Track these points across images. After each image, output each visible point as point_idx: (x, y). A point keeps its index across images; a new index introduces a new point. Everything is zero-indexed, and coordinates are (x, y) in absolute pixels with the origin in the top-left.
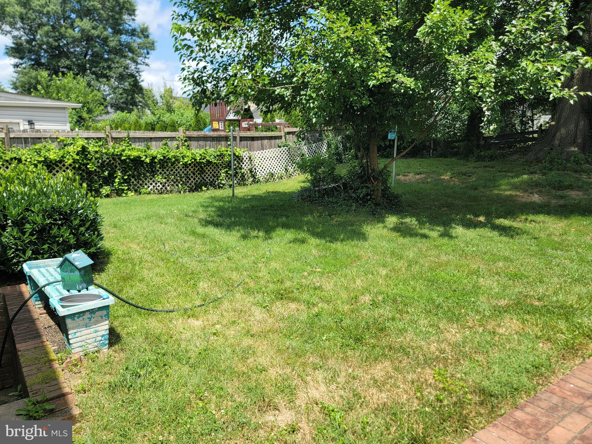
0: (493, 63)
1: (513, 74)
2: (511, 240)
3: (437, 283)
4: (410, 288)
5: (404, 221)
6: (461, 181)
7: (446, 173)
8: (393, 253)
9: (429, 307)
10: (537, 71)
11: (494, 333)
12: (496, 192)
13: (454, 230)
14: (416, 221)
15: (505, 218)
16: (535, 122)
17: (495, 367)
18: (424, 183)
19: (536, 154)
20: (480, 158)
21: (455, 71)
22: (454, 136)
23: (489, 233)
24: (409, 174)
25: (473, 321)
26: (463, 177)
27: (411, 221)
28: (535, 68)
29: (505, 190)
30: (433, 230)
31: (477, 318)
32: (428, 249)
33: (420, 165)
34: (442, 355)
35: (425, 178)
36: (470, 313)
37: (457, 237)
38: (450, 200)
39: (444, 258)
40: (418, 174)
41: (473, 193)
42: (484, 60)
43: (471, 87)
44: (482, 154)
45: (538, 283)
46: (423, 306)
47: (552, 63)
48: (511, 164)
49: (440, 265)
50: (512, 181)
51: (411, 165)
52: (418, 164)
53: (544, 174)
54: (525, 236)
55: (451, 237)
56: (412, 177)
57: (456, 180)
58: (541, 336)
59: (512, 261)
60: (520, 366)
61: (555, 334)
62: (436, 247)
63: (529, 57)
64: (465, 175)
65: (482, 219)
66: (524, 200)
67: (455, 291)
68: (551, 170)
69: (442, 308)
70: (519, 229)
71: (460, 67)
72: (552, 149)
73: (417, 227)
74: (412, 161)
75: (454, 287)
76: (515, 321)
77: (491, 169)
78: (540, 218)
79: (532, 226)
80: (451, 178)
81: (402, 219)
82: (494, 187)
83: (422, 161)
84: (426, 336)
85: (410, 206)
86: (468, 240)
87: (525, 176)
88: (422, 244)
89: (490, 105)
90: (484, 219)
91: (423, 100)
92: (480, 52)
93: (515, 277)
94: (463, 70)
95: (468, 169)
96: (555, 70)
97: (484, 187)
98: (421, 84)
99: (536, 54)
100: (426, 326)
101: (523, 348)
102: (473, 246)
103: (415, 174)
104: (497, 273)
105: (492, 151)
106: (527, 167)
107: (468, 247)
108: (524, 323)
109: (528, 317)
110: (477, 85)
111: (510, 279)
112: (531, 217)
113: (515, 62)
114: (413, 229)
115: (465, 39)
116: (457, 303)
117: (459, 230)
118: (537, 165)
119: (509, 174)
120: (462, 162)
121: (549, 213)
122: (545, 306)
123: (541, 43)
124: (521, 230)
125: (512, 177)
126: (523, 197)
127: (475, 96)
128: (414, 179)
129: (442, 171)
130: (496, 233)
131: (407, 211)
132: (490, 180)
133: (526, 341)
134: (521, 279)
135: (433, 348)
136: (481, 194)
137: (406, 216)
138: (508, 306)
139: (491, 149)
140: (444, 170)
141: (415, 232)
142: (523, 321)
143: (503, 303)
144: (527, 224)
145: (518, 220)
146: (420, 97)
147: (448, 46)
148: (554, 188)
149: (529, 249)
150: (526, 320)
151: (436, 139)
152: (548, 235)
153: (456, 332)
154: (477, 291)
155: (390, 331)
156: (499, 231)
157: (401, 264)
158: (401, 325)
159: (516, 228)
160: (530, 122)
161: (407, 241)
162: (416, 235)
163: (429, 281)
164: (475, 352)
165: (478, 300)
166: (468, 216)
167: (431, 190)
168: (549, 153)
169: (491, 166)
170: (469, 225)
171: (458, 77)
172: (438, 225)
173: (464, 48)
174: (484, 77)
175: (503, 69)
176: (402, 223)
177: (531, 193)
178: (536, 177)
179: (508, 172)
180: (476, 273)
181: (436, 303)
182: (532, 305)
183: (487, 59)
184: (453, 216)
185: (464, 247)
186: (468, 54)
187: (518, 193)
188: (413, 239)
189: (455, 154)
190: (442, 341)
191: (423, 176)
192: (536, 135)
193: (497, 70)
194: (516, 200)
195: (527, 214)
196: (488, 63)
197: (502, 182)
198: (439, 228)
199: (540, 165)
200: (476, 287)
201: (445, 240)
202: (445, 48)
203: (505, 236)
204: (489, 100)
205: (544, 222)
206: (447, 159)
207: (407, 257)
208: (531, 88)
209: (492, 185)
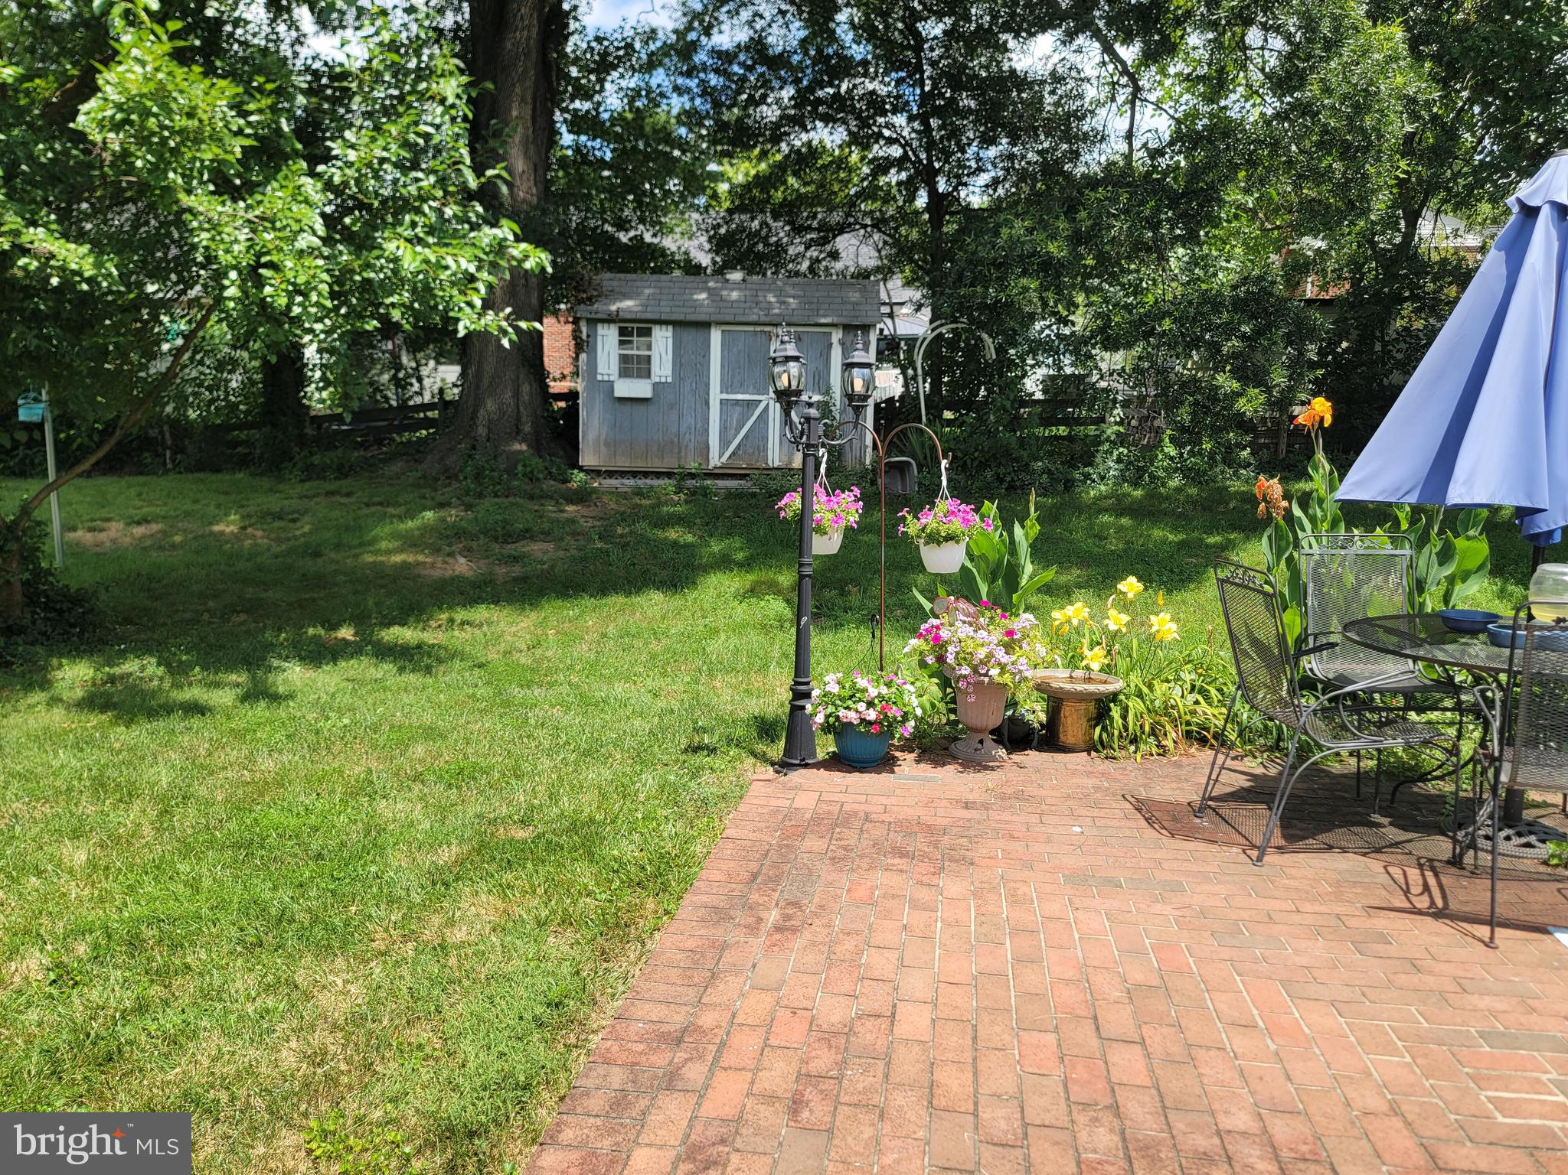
0: (314, 233)
1: (368, 266)
2: (430, 681)
3: (262, 847)
4: (180, 888)
5: (117, 670)
6: (273, 536)
7: (227, 515)
8: (100, 785)
9: (253, 932)
10: (424, 266)
11: (443, 948)
12: (369, 558)
13: (280, 678)
14: (159, 664)
15: (402, 625)
16: (427, 382)
17: (467, 1047)
18: (161, 548)
19: (442, 459)
20: (311, 473)
21: (213, 239)
22: (232, 412)
23: (372, 670)
24: (106, 525)
25: (386, 930)
26: (277, 524)
27: (143, 668)
28: (419, 258)
29: (389, 552)
30: (217, 685)
31: (393, 918)
32: (217, 746)
33: (139, 495)
34: (319, 1071)
35: (164, 532)
36: (373, 911)
37: (291, 696)
38: (250, 592)
39: (267, 764)
40: (139, 523)
41: (311, 565)
42: (291, 222)
43: (268, 290)
44: (316, 459)
45: (513, 782)
46: (234, 932)
47: (455, 251)
48: (391, 485)
49: (261, 788)
50: (402, 527)
51: (109, 497)
52: (133, 492)
53: (468, 507)
54: (457, 664)
55: (275, 698)
56: (116, 533)
57: (259, 533)
58: (547, 917)
59: (443, 736)
60: (521, 1018)
61: (575, 903)
62: (239, 735)
63: (399, 230)
64: (280, 518)
65: (346, 633)
66: (437, 573)
67: (319, 856)
68: (480, 496)
69: (291, 921)
70: (440, 647)
71: (227, 230)
72: (474, 448)
73: (166, 685)
74: (110, 485)
75: (315, 846)
76: (484, 898)
77: (343, 500)
78: (481, 613)
79: (468, 636)
80: (244, 528)
81: (111, 666)
82: (361, 545)
83: (144, 484)
84: (261, 1027)
85: (131, 623)
86: (324, 697)
87: (429, 515)
88: (195, 736)
89: (324, 341)
90: (352, 631)
91: (124, 310)
92: (274, 197)
93: (460, 777)
94: (236, 241)
95: (286, 502)
96: (463, 267)
97: (338, 547)
98: (116, 266)
99: (414, 225)
100: (253, 994)
101: (517, 963)
102: (342, 715)
103: (128, 524)
104: (417, 778)
105: (339, 452)
106: (427, 491)
107: (328, 719)
108: (506, 895)
109: (508, 877)
110: (283, 286)
111: (450, 787)
112: (460, 615)
113: (368, 237)
114: (154, 694)
115: (230, 158)
116: (333, 892)
117: (293, 674)
118: (450, 485)
119: (391, 510)
120: (266, 483)
121: (496, 600)
122: (539, 837)
123: (423, 199)
124: (446, 649)
125: (400, 517)
126: (433, 566)
127: (281, 313)
128: (128, 540)
129: (212, 510)
130: (388, 667)
131: (121, 640)
132: (347, 528)
133: (519, 942)
134: (474, 778)
135: (288, 1058)
136: (333, 567)
137: (122, 655)
138: (460, 861)
139: (337, 448)
140: (218, 506)
141: (162, 701)
142: (504, 890)
143: (446, 855)
144: (456, 633)
145: (433, 624)
146: (114, 301)
147: (183, 167)
148: (496, 539)
149: (474, 695)
150: (509, 886)
151: (179, 421)
152: (505, 653)
153: (346, 982)
154: (380, 841)
155: (137, 1053)
156: (394, 661)
157: (137, 815)
158: (171, 1020)
159: (433, 646)
160: (414, 381)
161: (137, 734)
162: (168, 709)
163: (237, 846)
164: (408, 1022)
165: (386, 865)
166: (311, 631)
167: (187, 566)
168: (470, 456)
169: (344, 491)
170: (319, 654)
171: (225, 259)
172: (231, 668)
173: (231, 182)
174: (299, 268)
175: (341, 253)
176: (112, 679)
177: (449, 555)
178: (452, 515)
179: (388, 505)
180: (365, 788)
181: (273, 912)
182: (511, 841)
183: (298, 221)
184: (268, 635)
185: (317, 720)
186: (245, 200)
187: (421, 558)
188: (162, 724)
189: (243, 463)
190: (313, 1028)
191: (155, 527)
192: (433, 414)
193: (326, 251)
194: (419, 576)
195: (451, 608)
196: (302, 230)
197: (378, 531)
198: (233, 677)
199: (455, 485)
200: (374, 830)
201: (260, 710)
202: (175, 172)
203: (413, 671)
204: (318, 327)
205: (490, 623)
206: (219, 476)
207: (152, 785)
208: (416, 305)
209: (355, 542)
